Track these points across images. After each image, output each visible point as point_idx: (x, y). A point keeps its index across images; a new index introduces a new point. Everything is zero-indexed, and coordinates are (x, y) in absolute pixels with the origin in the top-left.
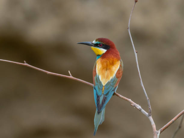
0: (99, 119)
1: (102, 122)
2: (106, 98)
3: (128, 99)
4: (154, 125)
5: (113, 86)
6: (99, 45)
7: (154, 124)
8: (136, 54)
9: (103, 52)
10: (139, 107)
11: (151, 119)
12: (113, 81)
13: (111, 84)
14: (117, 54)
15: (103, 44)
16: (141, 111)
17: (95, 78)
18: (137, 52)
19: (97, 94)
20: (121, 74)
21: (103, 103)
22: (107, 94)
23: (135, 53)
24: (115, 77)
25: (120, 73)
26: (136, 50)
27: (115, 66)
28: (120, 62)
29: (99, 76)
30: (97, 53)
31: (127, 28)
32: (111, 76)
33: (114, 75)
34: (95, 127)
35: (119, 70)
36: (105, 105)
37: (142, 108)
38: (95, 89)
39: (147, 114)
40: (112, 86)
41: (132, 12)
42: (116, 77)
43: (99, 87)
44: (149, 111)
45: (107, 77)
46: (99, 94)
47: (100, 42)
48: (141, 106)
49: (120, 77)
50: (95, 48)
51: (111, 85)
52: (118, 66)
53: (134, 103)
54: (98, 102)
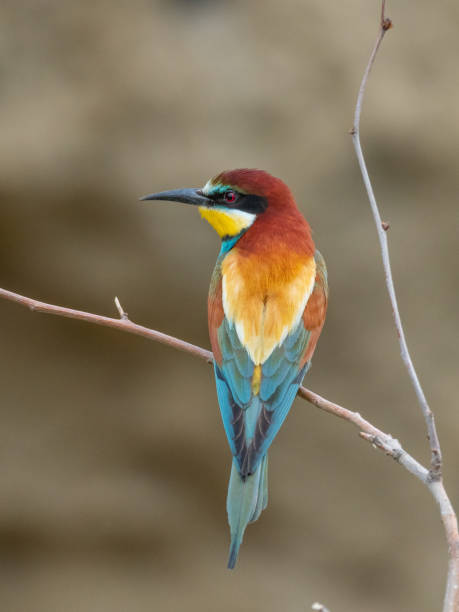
0: (246, 499)
1: (259, 514)
2: (270, 414)
3: (350, 413)
4: (451, 515)
5: (294, 364)
6: (227, 197)
7: (452, 512)
8: (383, 236)
9: (241, 223)
10: (392, 444)
11: (440, 490)
12: (294, 342)
13: (287, 355)
14: (301, 234)
15: (240, 191)
16: (401, 460)
17: (218, 333)
18: (386, 229)
19: (232, 400)
20: (322, 310)
21: (259, 437)
22: (273, 399)
23: (381, 230)
24: (299, 327)
25: (317, 309)
26: (382, 220)
27: (299, 281)
28: (317, 262)
29: (234, 326)
30: (222, 232)
31: (351, 131)
32: (284, 323)
33: (296, 318)
34: (233, 531)
35: (314, 297)
36: (267, 443)
37: (404, 447)
38: (221, 377)
39: (424, 471)
40: (289, 362)
41: (368, 68)
42: (302, 327)
43: (240, 369)
44: (433, 460)
45: (271, 330)
46: (241, 398)
47: (229, 187)
48: (401, 442)
49: (319, 324)
50: (211, 209)
51: (286, 359)
52: (308, 283)
53: (371, 430)
54: (236, 432)
